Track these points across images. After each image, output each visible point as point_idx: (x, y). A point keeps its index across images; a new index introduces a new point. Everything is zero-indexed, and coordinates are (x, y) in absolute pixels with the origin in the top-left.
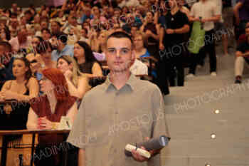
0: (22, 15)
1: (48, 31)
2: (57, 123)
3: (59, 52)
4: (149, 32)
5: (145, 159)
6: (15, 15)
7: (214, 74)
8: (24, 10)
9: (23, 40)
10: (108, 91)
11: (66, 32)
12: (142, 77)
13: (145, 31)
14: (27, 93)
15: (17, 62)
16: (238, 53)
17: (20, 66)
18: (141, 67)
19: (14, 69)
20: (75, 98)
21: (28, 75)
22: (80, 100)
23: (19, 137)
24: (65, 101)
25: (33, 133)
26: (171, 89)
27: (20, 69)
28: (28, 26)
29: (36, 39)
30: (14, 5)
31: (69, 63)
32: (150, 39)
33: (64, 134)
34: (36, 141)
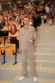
0: (7, 12)
1: (12, 15)
2: (14, 35)
3: (14, 20)
4: (33, 15)
5: (32, 42)
6: (5, 12)
7: (46, 24)
8: (7, 11)
9: (7, 18)
10: (24, 29)
11: (16, 16)
12: (31, 25)
13: (32, 15)
14: (8, 29)
15: (6, 23)
16: (51, 19)
17: (7, 23)
18: (31, 23)
19: (6, 24)
20: (18, 30)
21: (8, 25)
22: (19, 30)
23: (7, 38)
24: (16, 30)
25: (10, 37)
26: (37, 27)
27: (7, 24)
28: (8, 14)
29: (10, 18)
30: (5, 10)
31: (16, 23)
32: (33, 17)
33: (16, 37)
34: (11, 39)
